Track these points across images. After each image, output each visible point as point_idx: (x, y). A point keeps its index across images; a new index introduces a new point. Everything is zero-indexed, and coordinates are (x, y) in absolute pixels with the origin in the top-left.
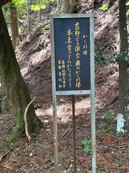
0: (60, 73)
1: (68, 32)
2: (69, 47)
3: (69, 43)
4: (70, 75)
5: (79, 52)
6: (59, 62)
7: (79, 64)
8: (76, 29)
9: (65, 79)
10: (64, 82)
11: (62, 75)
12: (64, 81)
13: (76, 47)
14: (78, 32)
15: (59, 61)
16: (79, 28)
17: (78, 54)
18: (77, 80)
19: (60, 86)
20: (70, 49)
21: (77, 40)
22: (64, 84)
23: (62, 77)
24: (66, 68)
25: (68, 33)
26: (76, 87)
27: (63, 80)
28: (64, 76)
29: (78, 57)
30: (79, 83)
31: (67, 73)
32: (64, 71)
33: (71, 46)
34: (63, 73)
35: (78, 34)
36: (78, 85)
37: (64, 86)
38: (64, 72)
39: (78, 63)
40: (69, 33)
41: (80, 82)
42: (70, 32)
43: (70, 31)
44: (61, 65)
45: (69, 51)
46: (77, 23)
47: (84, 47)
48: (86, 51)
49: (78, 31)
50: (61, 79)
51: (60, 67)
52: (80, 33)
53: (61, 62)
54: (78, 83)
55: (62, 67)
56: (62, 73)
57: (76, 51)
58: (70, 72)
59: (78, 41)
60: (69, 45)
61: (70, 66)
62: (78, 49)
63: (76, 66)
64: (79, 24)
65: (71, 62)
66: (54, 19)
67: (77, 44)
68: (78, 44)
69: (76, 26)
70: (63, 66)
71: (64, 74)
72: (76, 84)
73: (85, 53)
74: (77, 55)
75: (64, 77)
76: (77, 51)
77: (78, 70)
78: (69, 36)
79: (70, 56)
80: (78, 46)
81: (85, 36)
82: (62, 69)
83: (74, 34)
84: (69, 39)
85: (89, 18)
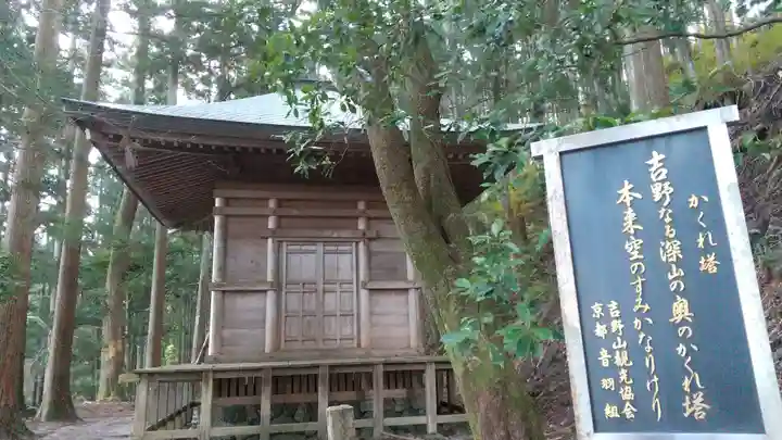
0: (604, 355)
1: (620, 192)
2: (633, 248)
3: (632, 232)
4: (649, 362)
5: (679, 263)
6: (597, 308)
7: (687, 314)
8: (653, 177)
9: (631, 382)
10: (627, 394)
11: (612, 361)
12: (628, 389)
13: (663, 244)
14: (663, 189)
15: (597, 304)
16: (665, 171)
17: (676, 272)
18: (687, 383)
19: (610, 411)
20: (636, 255)
21: (665, 216)
22: (628, 404)
23: (613, 370)
24: (629, 333)
25: (622, 197)
26: (686, 415)
27: (619, 385)
28: (624, 367)
29: (679, 284)
30: (698, 398)
31: (635, 352)
32: (620, 346)
33: (641, 241)
34: (618, 352)
35: (664, 195)
36: (697, 406)
37: (629, 411)
38: (621, 350)
39: (681, 309)
40: (626, 193)
41: (701, 394)
42: (630, 190)
43: (631, 186)
44: (606, 320)
45: (636, 264)
46: (655, 153)
47: (701, 240)
48: (713, 258)
49: (663, 181)
50: (611, 381)
51: (600, 330)
52: (672, 190)
53: (605, 310)
54: (692, 399)
55: (609, 328)
56: (611, 352)
57: (664, 259)
58: (649, 348)
59: (668, 220)
60: (632, 238)
61: (644, 323)
62: (672, 251)
63: (672, 320)
64: (662, 156)
65: (647, 307)
66: (562, 153)
67: (668, 231)
68: (670, 232)
69: (652, 165)
70: (616, 325)
71: (621, 359)
72: (687, 404)
73: (709, 264)
74: (670, 277)
75: (623, 372)
76: (670, 260)
77: (684, 340)
78: (629, 204)
79: (640, 280)
80: (670, 240)
81: (700, 200)
82: (611, 336)
83: (648, 194)
84: (630, 215)
85: (706, 128)
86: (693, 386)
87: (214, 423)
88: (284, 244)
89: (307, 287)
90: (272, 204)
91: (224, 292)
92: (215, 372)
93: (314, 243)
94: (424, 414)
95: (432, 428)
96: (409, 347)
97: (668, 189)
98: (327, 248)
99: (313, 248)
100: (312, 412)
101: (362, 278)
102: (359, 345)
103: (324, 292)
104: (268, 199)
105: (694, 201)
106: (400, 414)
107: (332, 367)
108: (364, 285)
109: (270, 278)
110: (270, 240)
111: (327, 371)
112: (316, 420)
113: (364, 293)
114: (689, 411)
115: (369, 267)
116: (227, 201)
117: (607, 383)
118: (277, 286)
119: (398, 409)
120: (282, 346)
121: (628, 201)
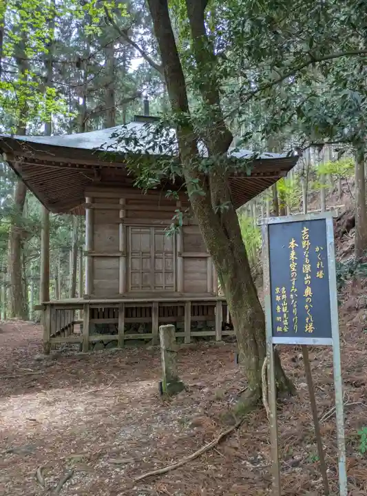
0: (278, 308)
1: (290, 243)
2: (293, 266)
3: (293, 260)
4: (294, 311)
5: (309, 273)
6: (277, 290)
7: (310, 293)
8: (303, 238)
9: (287, 318)
10: (286, 323)
11: (281, 310)
12: (286, 321)
13: (304, 265)
14: (306, 243)
15: (277, 288)
16: (308, 236)
17: (308, 277)
18: (307, 319)
19: (279, 329)
20: (294, 269)
21: (306, 254)
22: (285, 326)
23: (282, 313)
24: (288, 300)
26: (306, 331)
27: (283, 319)
29: (308, 282)
30: (311, 325)
31: (290, 307)
33: (296, 264)
34: (283, 307)
35: (307, 245)
36: (310, 328)
37: (286, 330)
38: (285, 306)
39: (308, 291)
40: (292, 244)
41: (312, 323)
42: (294, 243)
43: (295, 241)
44: (280, 294)
45: (293, 273)
46: (305, 228)
47: (318, 265)
48: (322, 272)
49: (307, 240)
50: (280, 318)
51: (278, 298)
53: (280, 290)
54: (308, 325)
55: (281, 298)
56: (281, 306)
57: (304, 272)
58: (295, 306)
59: (307, 256)
60: (293, 262)
61: (294, 296)
62: (307, 268)
63: (304, 295)
64: (308, 230)
65: (296, 290)
66: (269, 225)
68: (307, 261)
69: (303, 233)
70: (284, 296)
71: (285, 310)
72: (306, 327)
73: (320, 275)
74: (305, 279)
75: (285, 314)
76: (306, 272)
77: (308, 303)
79: (294, 279)
80: (307, 264)
81: (320, 249)
82: (282, 301)
83: (300, 245)
84: (293, 253)
85: (325, 219)
86: (309, 320)
87: (90, 333)
88: (130, 227)
89: (144, 255)
90: (122, 202)
91: (93, 257)
92: (91, 304)
93: (148, 227)
94: (215, 330)
95: (218, 338)
96: (206, 292)
97: (309, 244)
98: (157, 231)
99: (148, 230)
100: (148, 328)
101: (178, 250)
102: (176, 291)
103: (155, 258)
104: (119, 199)
105: (317, 250)
106: (200, 330)
107: (160, 303)
108: (180, 254)
109: (121, 249)
110: (121, 226)
111: (157, 305)
112: (151, 332)
113: (179, 259)
114: (307, 329)
115: (183, 243)
116: (93, 200)
117: (279, 319)
118: (126, 254)
119: (199, 327)
120: (130, 290)
121: (293, 247)
